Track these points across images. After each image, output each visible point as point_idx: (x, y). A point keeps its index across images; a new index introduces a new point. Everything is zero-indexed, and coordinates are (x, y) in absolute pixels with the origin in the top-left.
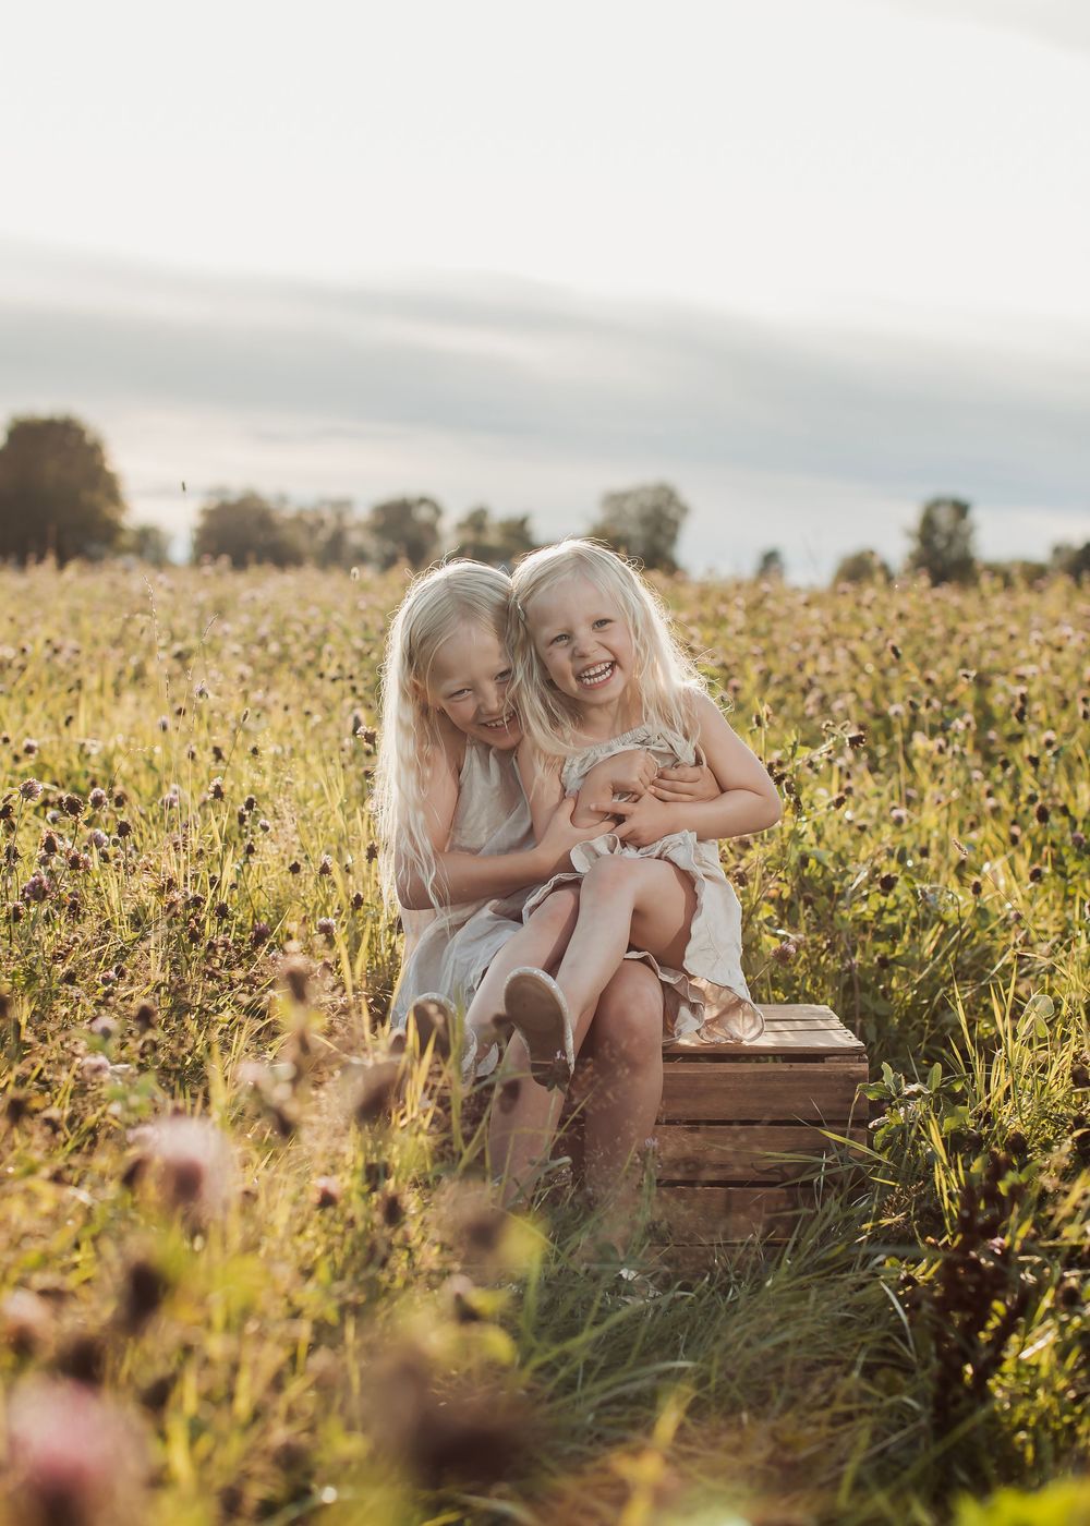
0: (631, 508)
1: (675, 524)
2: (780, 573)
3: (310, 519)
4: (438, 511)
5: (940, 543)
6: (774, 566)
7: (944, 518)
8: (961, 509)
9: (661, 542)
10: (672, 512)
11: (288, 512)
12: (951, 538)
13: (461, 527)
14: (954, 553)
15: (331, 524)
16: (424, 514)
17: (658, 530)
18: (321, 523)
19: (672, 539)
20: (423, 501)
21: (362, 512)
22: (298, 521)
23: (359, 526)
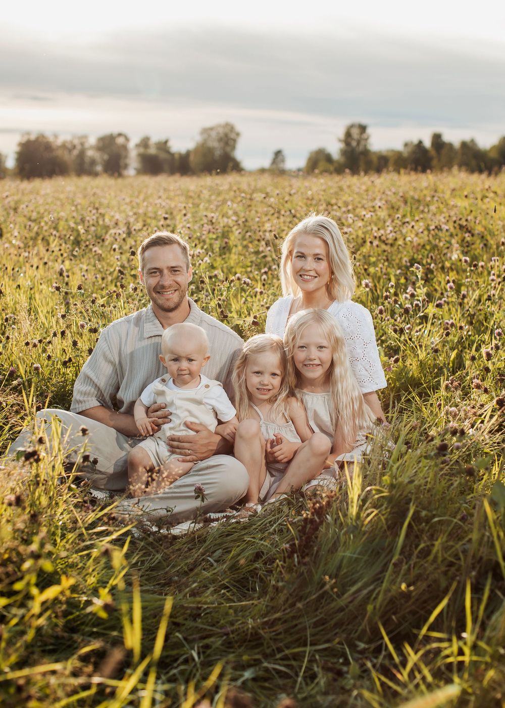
0: (213, 134)
1: (235, 141)
2: (283, 161)
3: (69, 146)
4: (127, 139)
5: (354, 144)
6: (280, 157)
7: (355, 132)
8: (363, 128)
9: (228, 149)
10: (233, 136)
11: (59, 142)
12: (359, 142)
13: (137, 146)
14: (361, 148)
15: (79, 147)
16: (120, 141)
17: (227, 144)
18: (74, 147)
19: (234, 148)
20: (120, 135)
21: (92, 141)
22: (64, 146)
23: (92, 147)
